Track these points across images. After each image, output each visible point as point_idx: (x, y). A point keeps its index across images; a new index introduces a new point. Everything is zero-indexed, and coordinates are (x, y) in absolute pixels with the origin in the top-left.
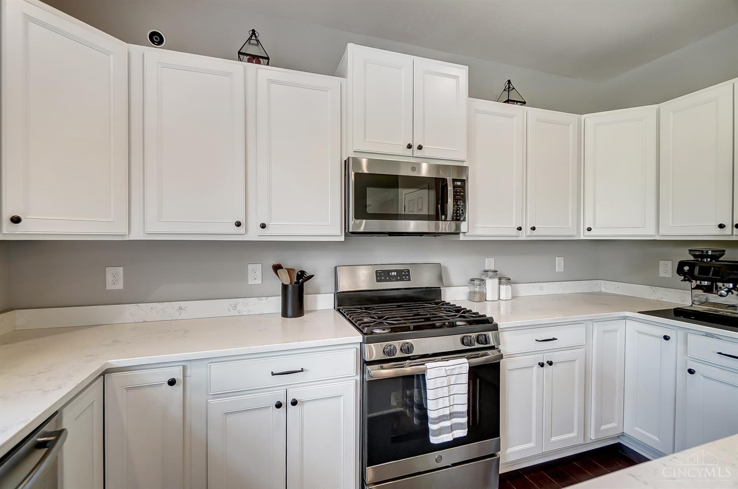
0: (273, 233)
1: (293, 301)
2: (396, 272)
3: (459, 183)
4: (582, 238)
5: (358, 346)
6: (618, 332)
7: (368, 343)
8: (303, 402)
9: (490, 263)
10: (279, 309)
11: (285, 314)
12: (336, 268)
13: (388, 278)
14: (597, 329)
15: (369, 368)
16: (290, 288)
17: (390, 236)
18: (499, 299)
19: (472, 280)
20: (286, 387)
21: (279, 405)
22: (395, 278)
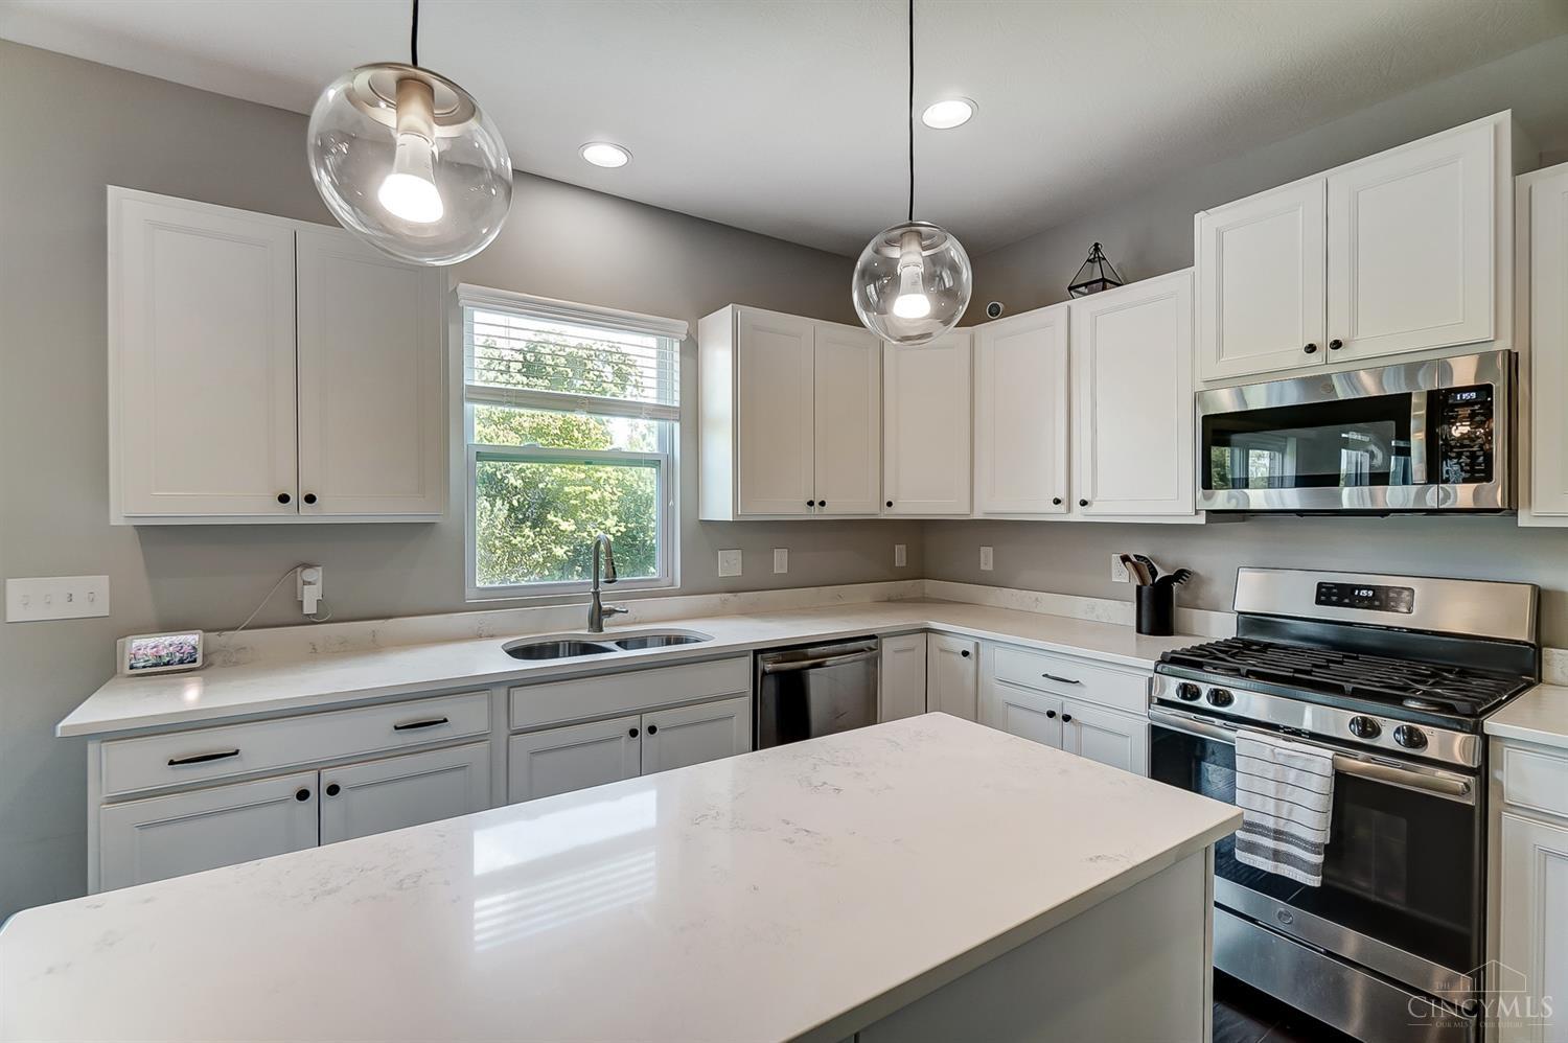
2: (1374, 591)
3: (1471, 397)
5: (1150, 676)
8: (1078, 722)
12: (1239, 569)
13: (1347, 601)
17: (1302, 516)
20: (1064, 699)
21: (1050, 714)
22: (1367, 603)
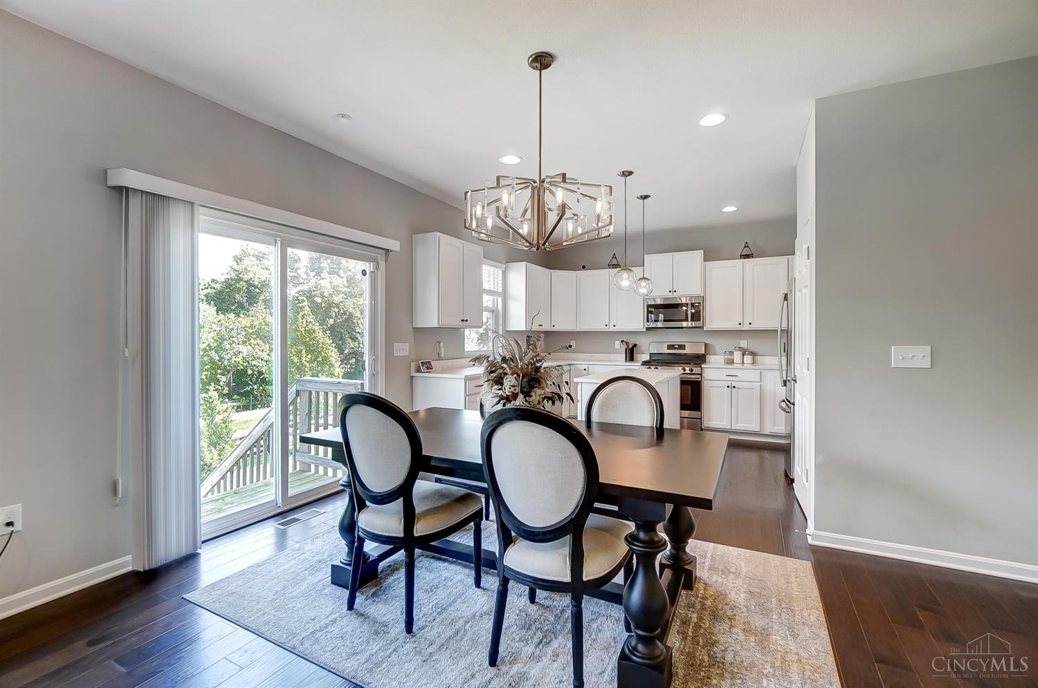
0: (619, 328)
1: (630, 355)
2: (678, 345)
3: (697, 305)
9: (743, 344)
11: (626, 360)
12: (649, 343)
13: (674, 348)
14: (768, 374)
16: (628, 350)
18: (743, 362)
19: (726, 352)
22: (677, 349)
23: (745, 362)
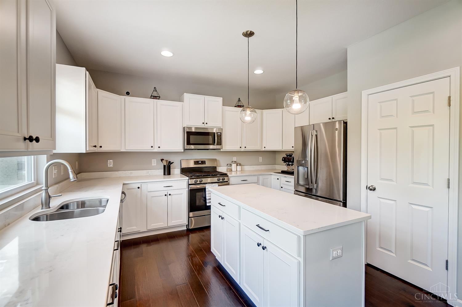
0: (162, 149)
1: (167, 172)
2: (201, 161)
3: (219, 134)
4: (263, 150)
5: (187, 181)
6: (269, 179)
7: (190, 179)
8: (172, 195)
9: (235, 159)
10: (163, 174)
11: (164, 174)
12: (181, 160)
13: (198, 164)
14: (261, 177)
15: (190, 186)
16: (166, 166)
18: (237, 170)
19: (228, 164)
20: (167, 191)
21: (166, 195)
22: (201, 164)
23: (238, 170)
